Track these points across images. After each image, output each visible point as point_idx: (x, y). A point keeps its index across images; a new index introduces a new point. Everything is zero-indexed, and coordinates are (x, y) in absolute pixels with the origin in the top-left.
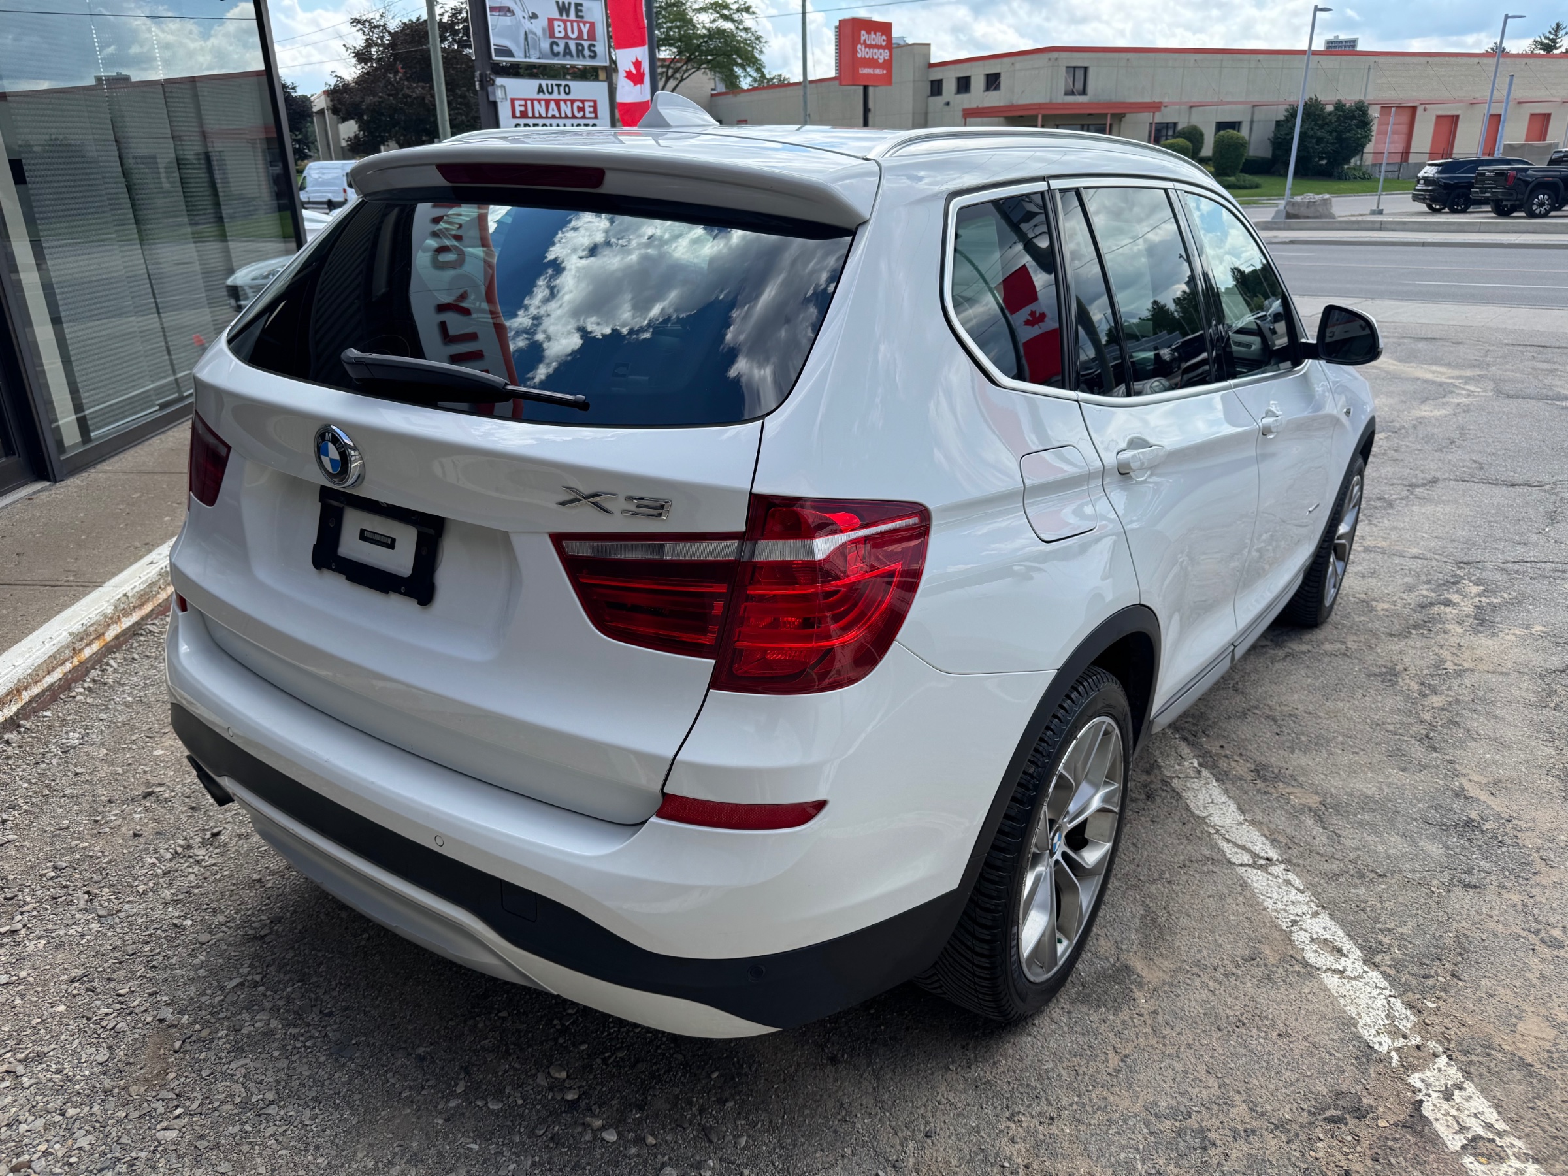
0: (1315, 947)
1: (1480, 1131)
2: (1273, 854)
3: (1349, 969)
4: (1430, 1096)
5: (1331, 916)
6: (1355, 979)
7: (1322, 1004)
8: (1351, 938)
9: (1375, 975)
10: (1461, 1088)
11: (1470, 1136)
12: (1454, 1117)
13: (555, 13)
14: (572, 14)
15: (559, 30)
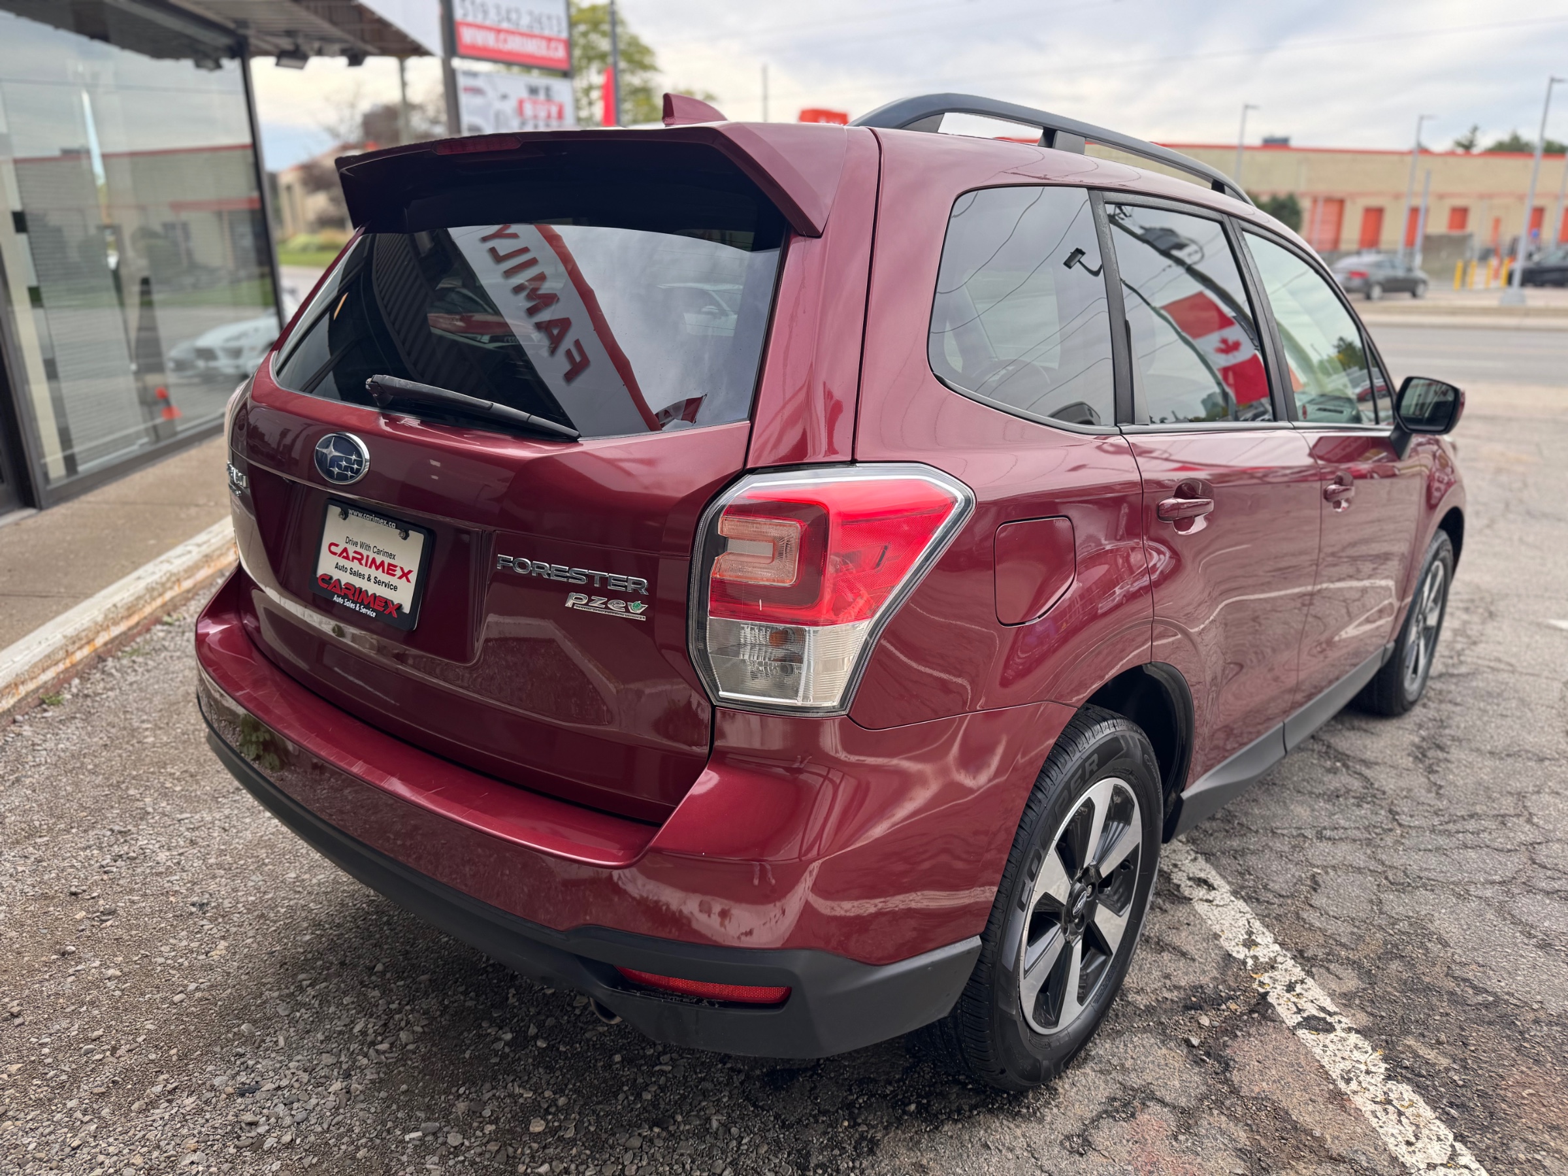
0: (1190, 883)
1: (1315, 1012)
3: (1219, 898)
4: (1276, 988)
5: (1208, 860)
6: (1222, 906)
7: (1192, 923)
8: (1224, 877)
9: (1241, 904)
10: (1302, 982)
11: (1305, 1015)
12: (1294, 1002)
13: (524, 94)
14: (542, 96)
15: (528, 109)
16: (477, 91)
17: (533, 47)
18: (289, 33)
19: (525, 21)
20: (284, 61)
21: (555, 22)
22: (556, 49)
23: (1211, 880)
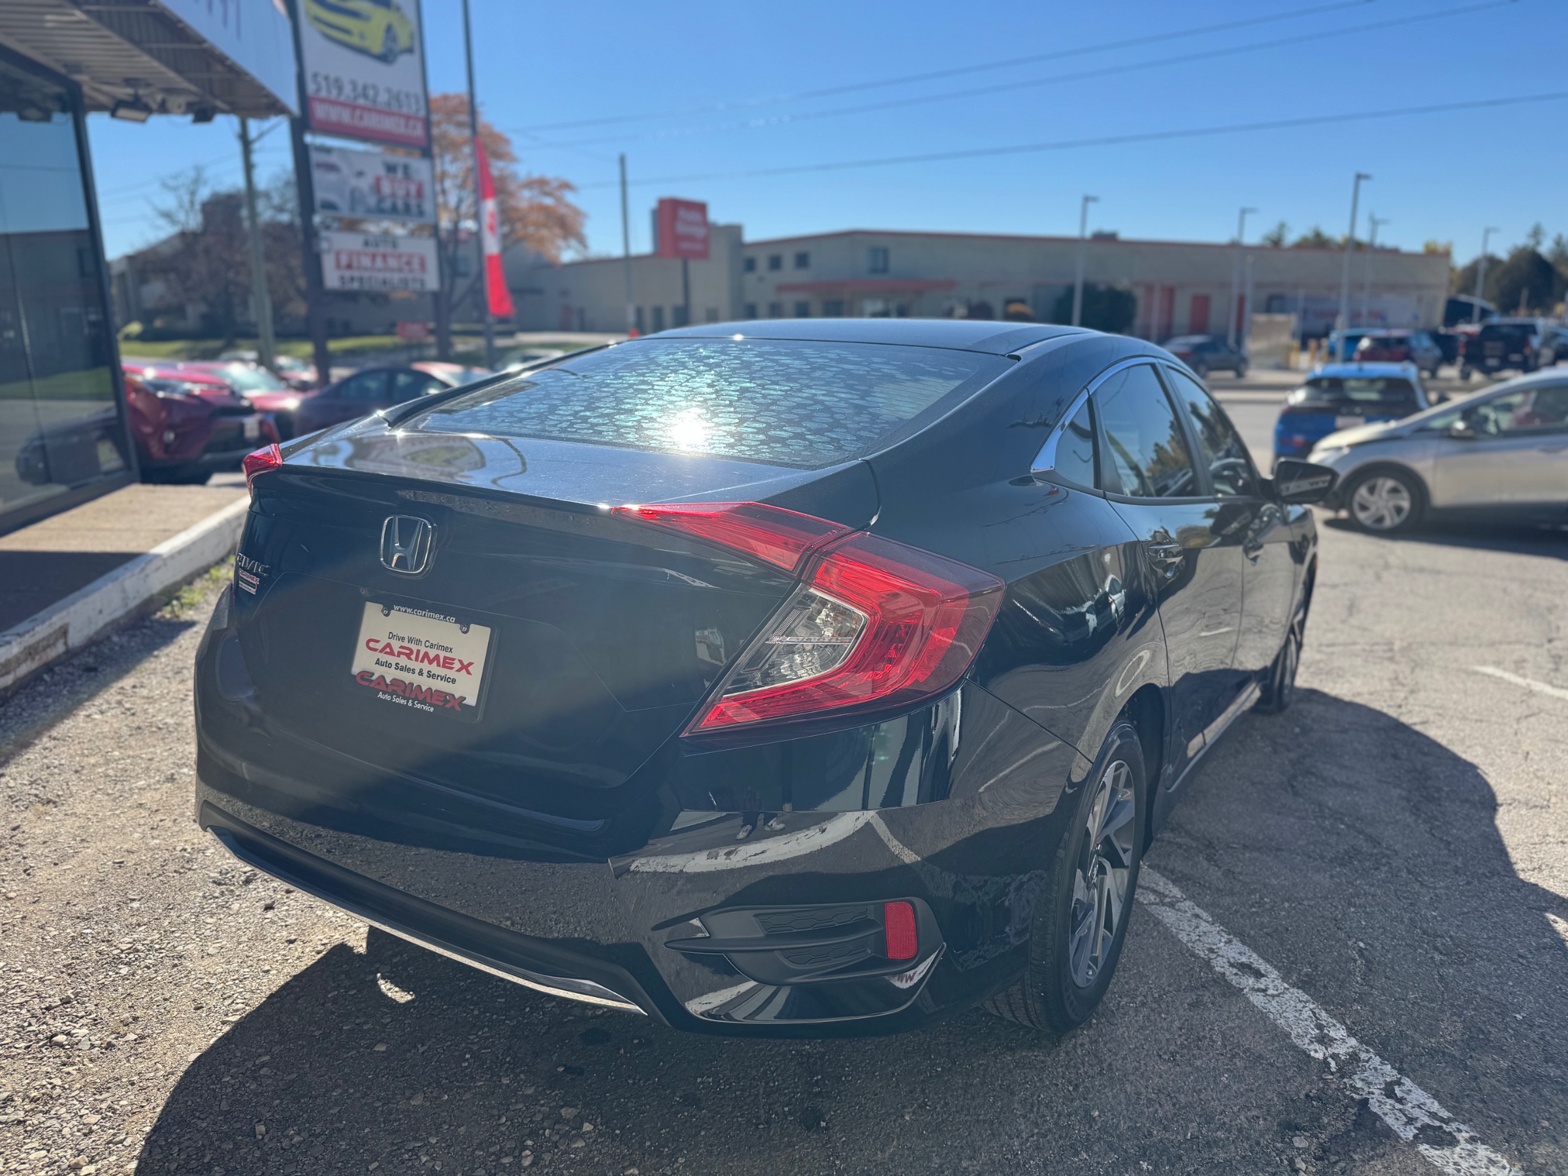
0: (1235, 971)
1: (1427, 1120)
2: (1176, 892)
3: (1271, 986)
4: (1373, 1093)
5: (1244, 943)
6: (1278, 996)
7: (1253, 1020)
8: (1268, 961)
9: (1296, 990)
10: (1399, 1083)
11: (1418, 1125)
12: (1400, 1110)
13: (381, 172)
14: (400, 174)
15: (386, 188)
16: (332, 168)
17: (389, 125)
18: (129, 82)
19: (383, 97)
20: (122, 112)
21: (413, 100)
22: (414, 127)
23: (1255, 965)
